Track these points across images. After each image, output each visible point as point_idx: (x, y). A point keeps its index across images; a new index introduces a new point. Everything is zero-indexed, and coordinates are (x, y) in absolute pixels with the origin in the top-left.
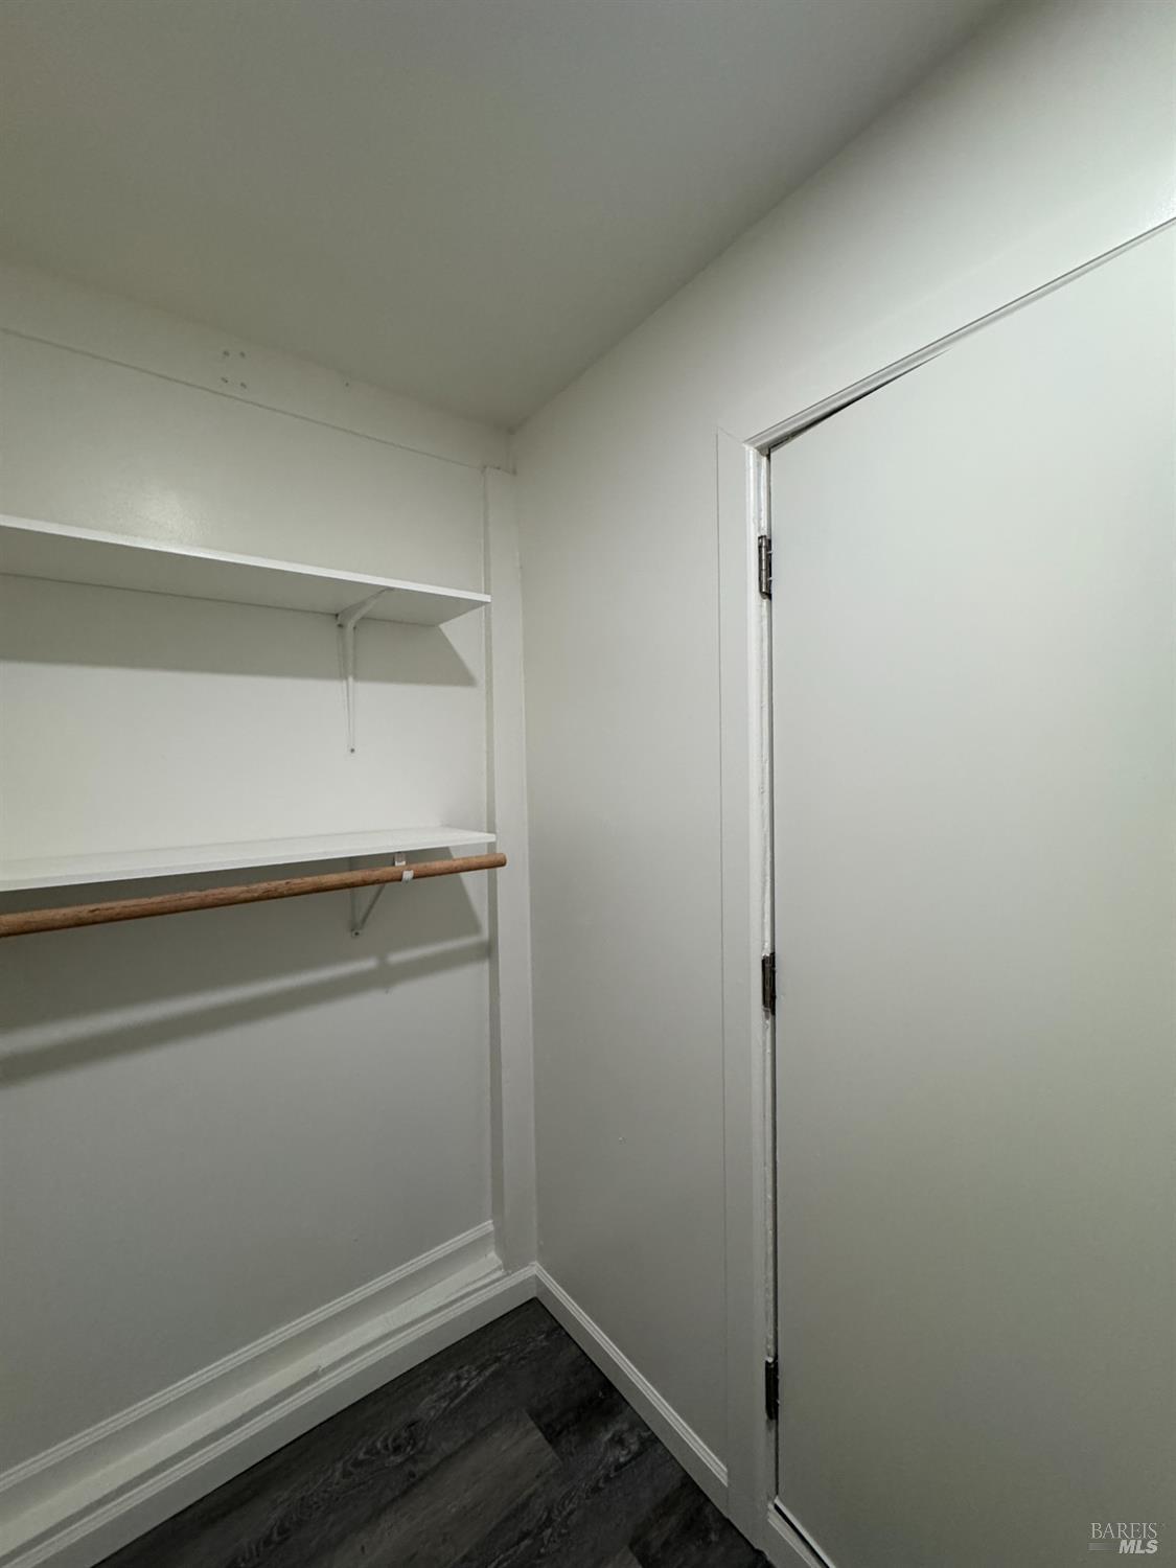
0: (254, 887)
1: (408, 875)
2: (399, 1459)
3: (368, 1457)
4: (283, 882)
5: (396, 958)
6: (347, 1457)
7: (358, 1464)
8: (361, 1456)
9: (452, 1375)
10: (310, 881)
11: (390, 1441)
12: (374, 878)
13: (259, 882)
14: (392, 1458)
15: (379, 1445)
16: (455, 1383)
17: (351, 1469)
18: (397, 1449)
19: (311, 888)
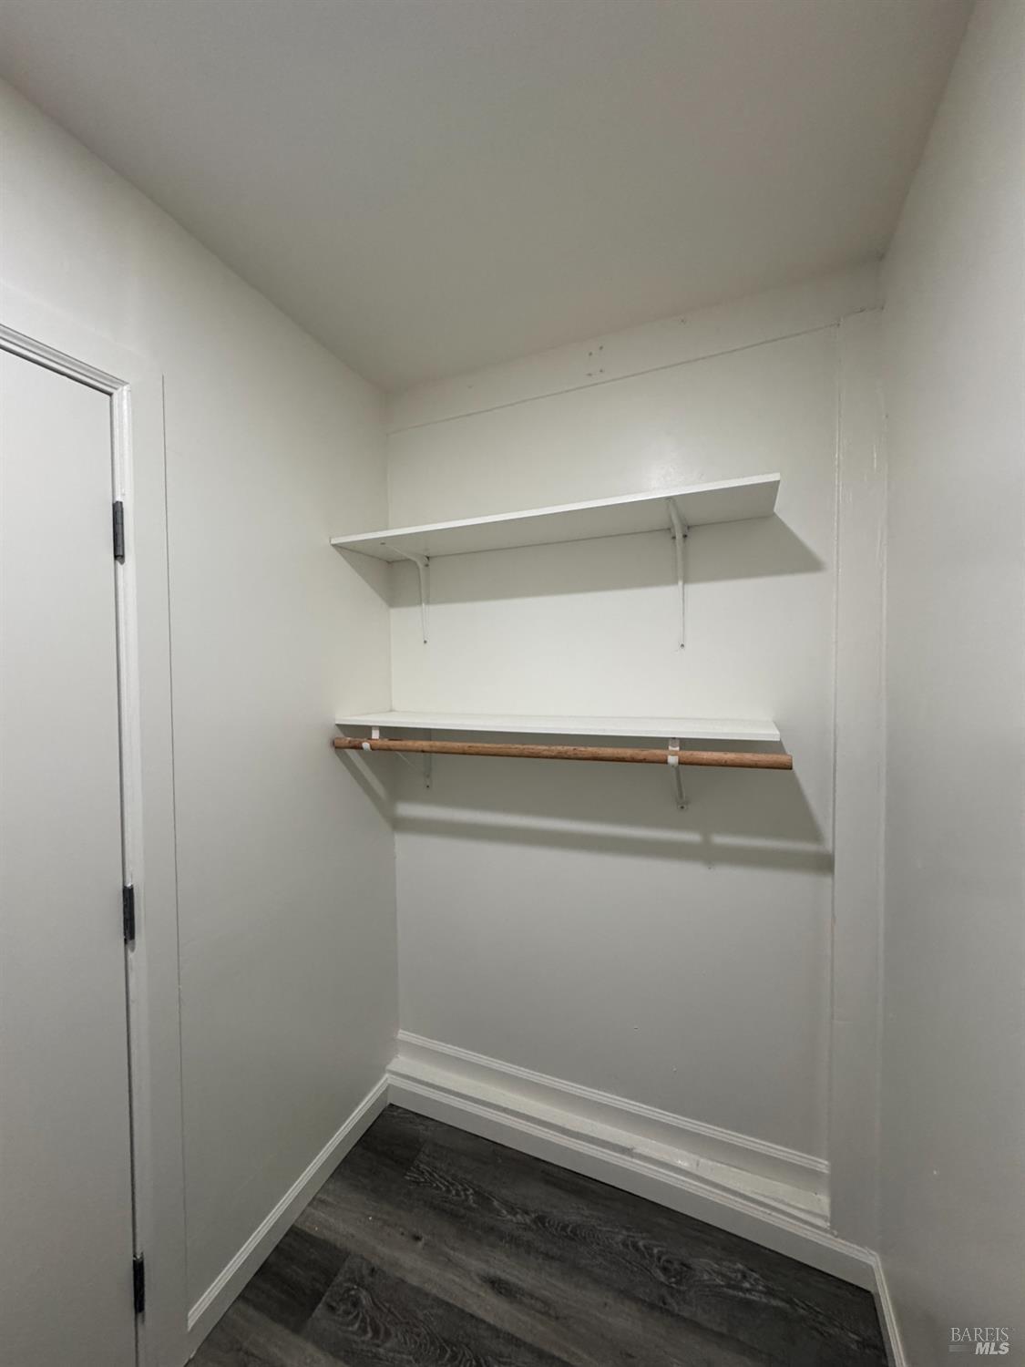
0: (553, 748)
1: (673, 760)
2: (662, 1278)
3: (643, 1249)
4: (572, 748)
5: (720, 840)
6: (631, 1234)
7: (635, 1246)
8: (641, 1244)
9: (740, 1266)
10: (591, 750)
11: (664, 1258)
12: (641, 757)
13: (556, 745)
14: (658, 1271)
15: (655, 1251)
16: (739, 1276)
17: (629, 1243)
18: (665, 1270)
19: (590, 756)
